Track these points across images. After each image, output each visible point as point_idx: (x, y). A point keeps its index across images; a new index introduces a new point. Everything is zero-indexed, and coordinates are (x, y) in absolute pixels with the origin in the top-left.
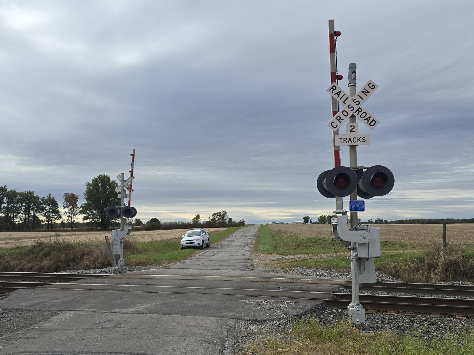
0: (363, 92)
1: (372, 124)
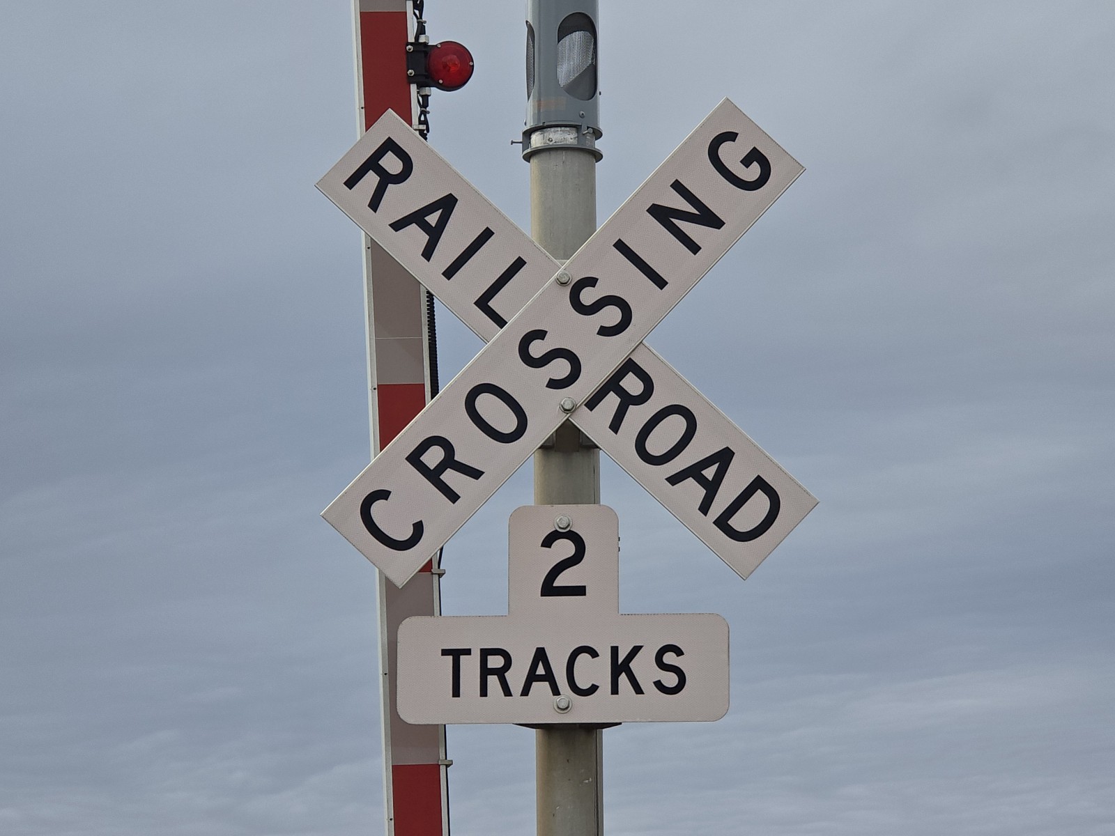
0: (661, 214)
1: (743, 521)
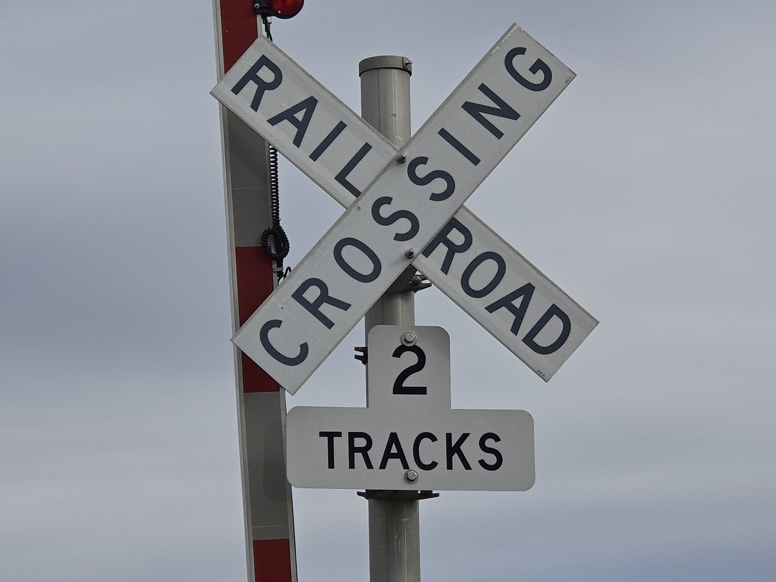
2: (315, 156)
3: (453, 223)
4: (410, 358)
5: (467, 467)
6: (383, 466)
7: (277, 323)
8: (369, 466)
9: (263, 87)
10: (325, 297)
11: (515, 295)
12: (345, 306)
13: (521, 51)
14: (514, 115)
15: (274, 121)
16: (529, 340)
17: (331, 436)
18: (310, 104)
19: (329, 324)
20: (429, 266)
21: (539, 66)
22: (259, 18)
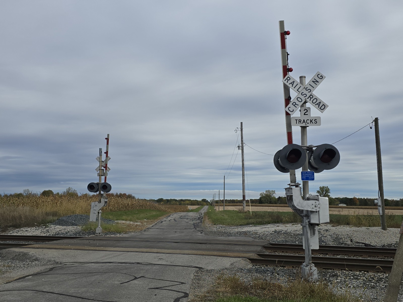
2: (294, 88)
3: (311, 95)
4: (306, 111)
5: (313, 123)
6: (303, 123)
7: (290, 107)
8: (301, 123)
9: (288, 80)
10: (296, 104)
11: (318, 103)
12: (298, 105)
13: (319, 74)
14: (318, 82)
15: (289, 84)
16: (320, 108)
17: (296, 120)
18: (294, 82)
19: (296, 107)
20: (308, 100)
21: (321, 76)
22: (288, 72)
